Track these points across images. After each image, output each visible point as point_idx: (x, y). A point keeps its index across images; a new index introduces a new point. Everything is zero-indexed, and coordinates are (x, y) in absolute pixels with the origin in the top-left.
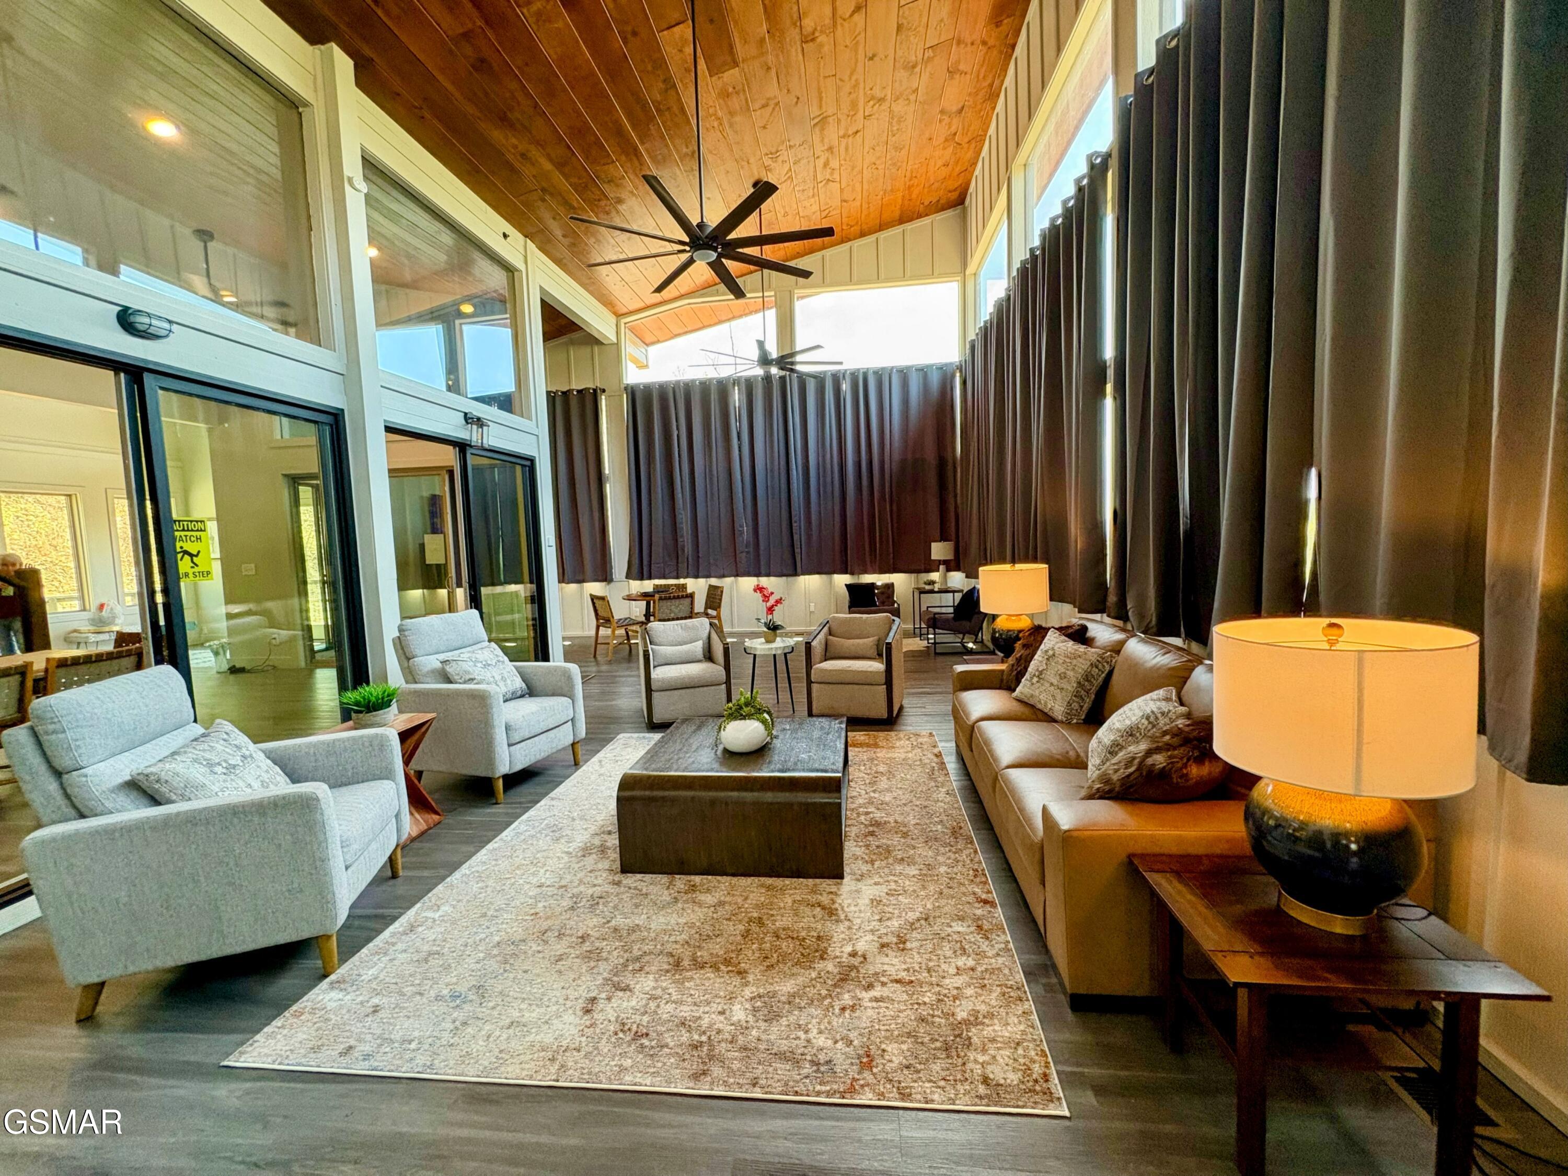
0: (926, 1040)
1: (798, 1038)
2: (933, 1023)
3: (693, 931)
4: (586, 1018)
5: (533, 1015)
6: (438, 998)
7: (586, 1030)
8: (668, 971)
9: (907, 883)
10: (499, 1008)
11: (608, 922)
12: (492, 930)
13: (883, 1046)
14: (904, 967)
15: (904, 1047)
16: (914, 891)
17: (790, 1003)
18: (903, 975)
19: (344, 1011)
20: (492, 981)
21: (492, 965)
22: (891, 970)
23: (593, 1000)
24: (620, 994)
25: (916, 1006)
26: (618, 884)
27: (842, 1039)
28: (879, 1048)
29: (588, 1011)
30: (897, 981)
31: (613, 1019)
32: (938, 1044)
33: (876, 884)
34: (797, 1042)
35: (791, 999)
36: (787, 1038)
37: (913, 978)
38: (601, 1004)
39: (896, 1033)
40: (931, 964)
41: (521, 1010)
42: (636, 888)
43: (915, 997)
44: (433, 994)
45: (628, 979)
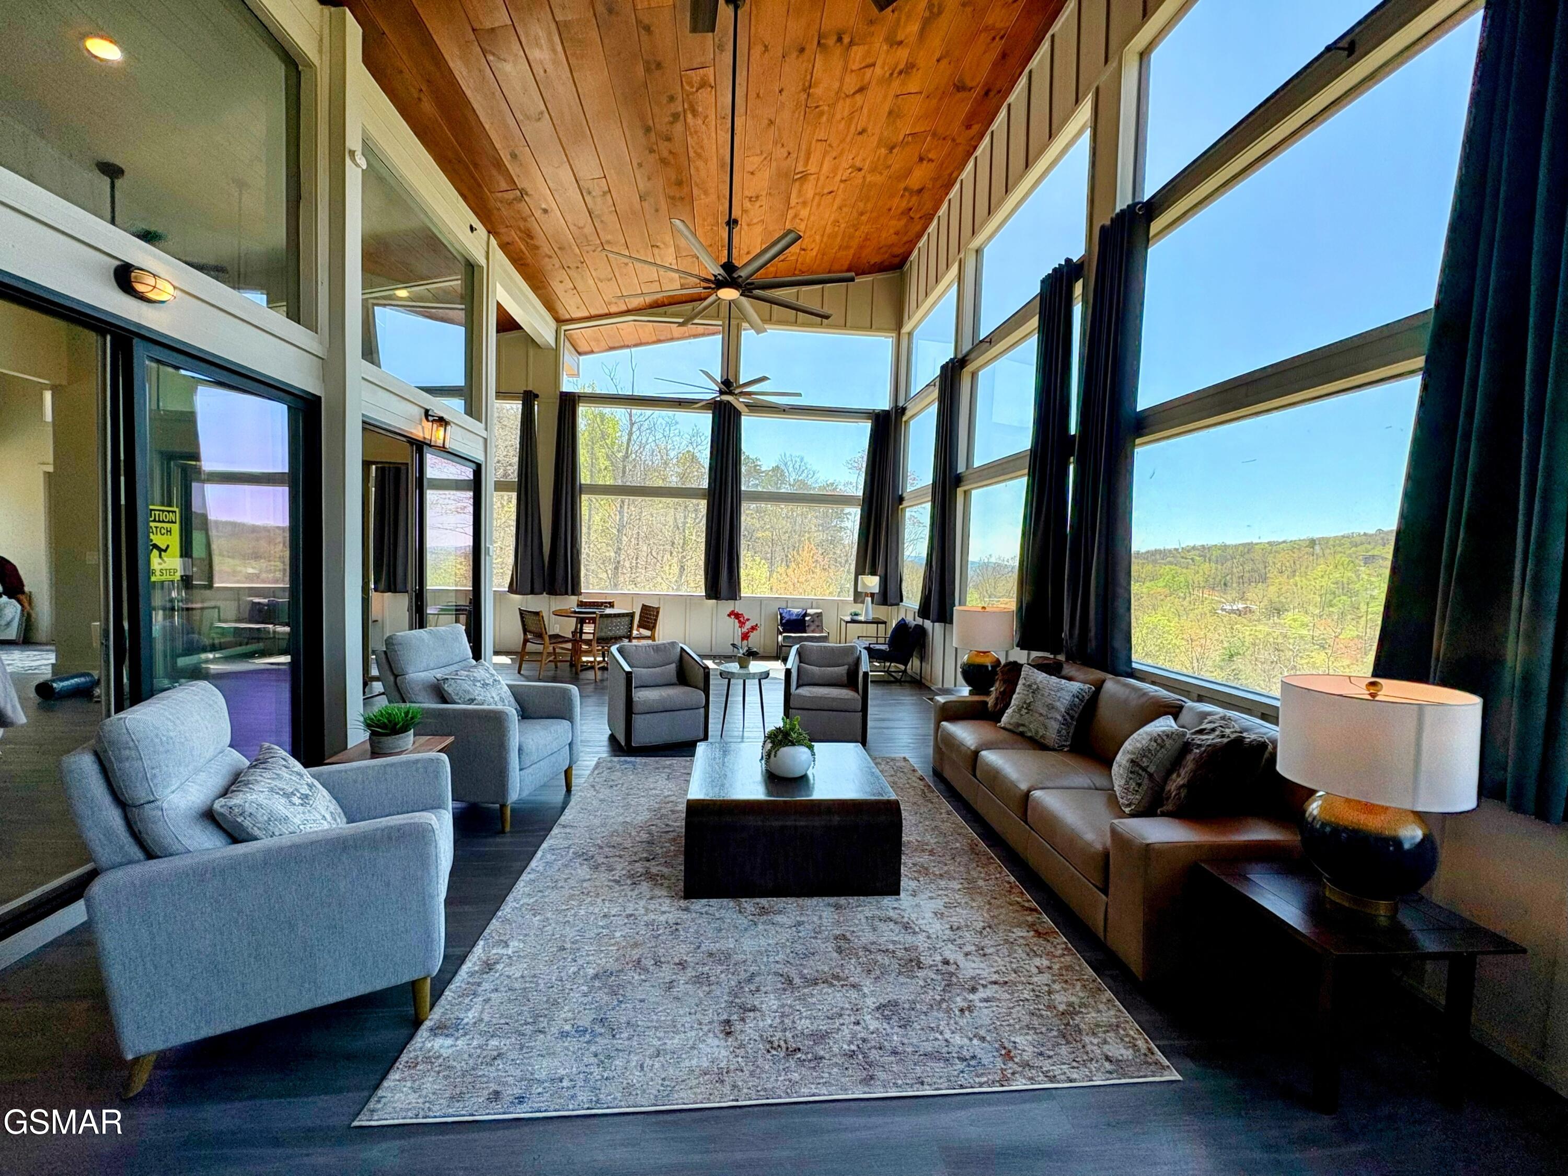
0: (1044, 1030)
1: (936, 1039)
2: (1042, 1016)
3: (788, 951)
4: (730, 1040)
5: (676, 1041)
6: (564, 1035)
7: (738, 1051)
8: (785, 990)
9: (957, 897)
10: (635, 1038)
11: (699, 947)
12: (580, 962)
13: (1013, 1039)
14: (994, 970)
15: (1029, 1038)
16: (966, 903)
17: (913, 1009)
18: (995, 977)
19: (466, 1056)
20: (612, 1013)
21: (603, 997)
22: (985, 974)
23: (728, 1022)
24: (751, 1014)
25: (1021, 1003)
26: (687, 909)
27: (975, 1036)
28: (1010, 1041)
29: (728, 1034)
30: (995, 983)
31: (758, 1038)
32: (1055, 1033)
33: (931, 898)
34: (937, 1043)
35: (913, 1006)
36: (927, 1040)
37: (1006, 979)
38: (738, 1026)
39: (1017, 1027)
40: (1014, 966)
41: (659, 1039)
42: (707, 913)
43: (1016, 995)
44: (554, 1030)
45: (751, 1001)
